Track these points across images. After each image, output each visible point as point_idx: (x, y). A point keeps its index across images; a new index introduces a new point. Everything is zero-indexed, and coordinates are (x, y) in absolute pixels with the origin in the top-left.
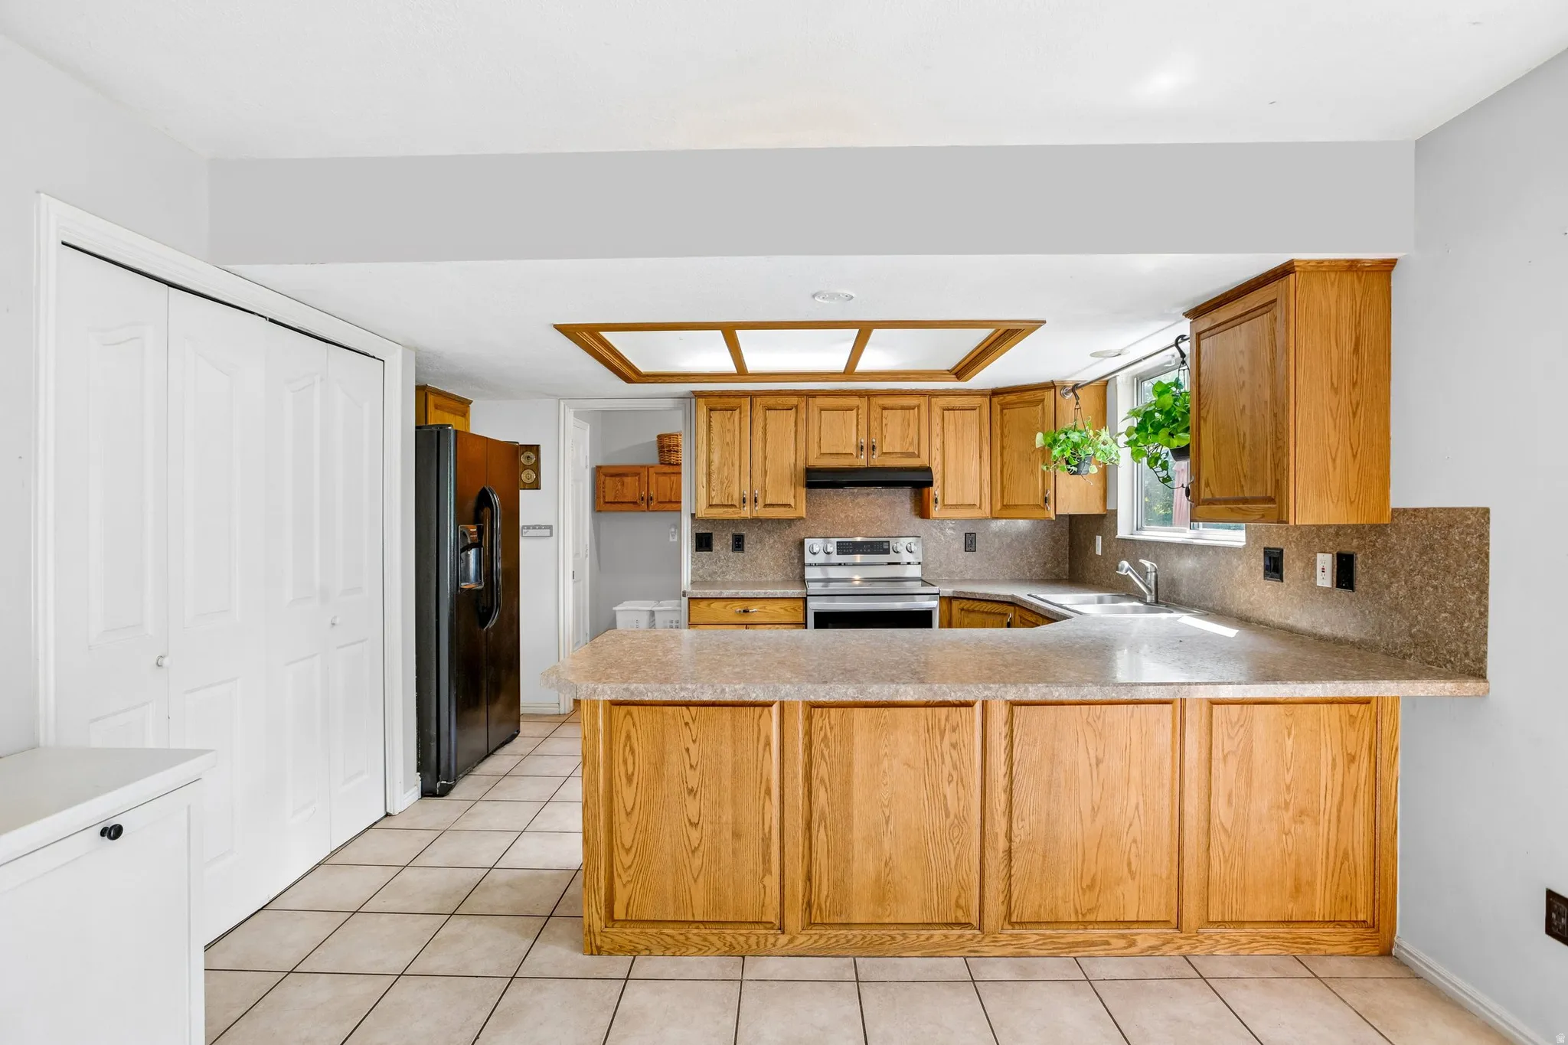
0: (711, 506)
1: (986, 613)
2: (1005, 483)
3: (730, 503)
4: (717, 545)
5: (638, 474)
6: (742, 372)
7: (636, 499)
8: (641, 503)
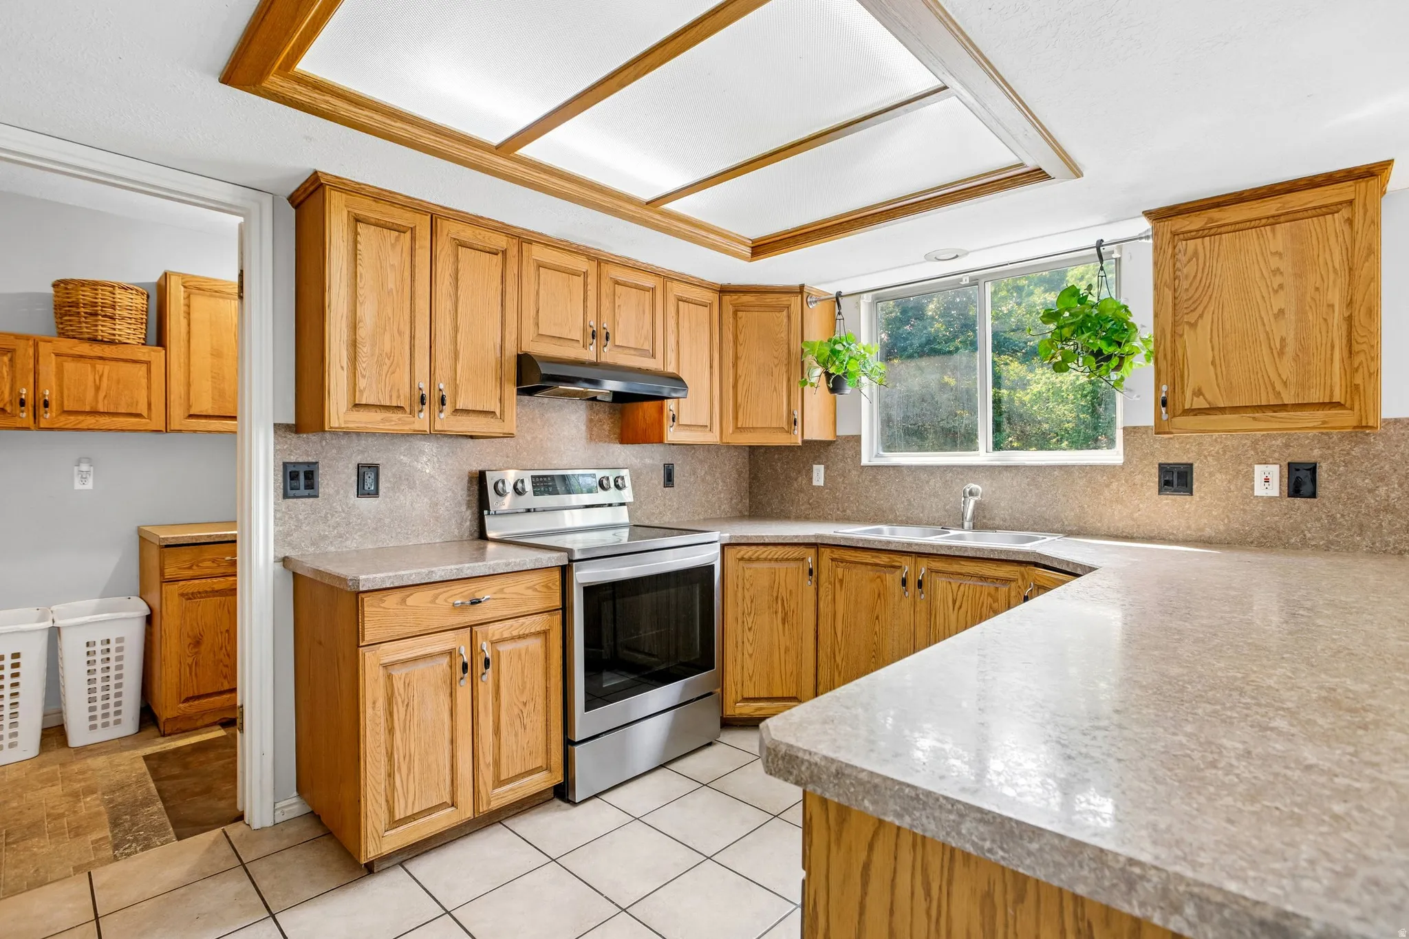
0: (357, 406)
1: (776, 560)
2: (739, 400)
3: (394, 404)
4: (325, 482)
7: (5, 405)
8: (18, 412)
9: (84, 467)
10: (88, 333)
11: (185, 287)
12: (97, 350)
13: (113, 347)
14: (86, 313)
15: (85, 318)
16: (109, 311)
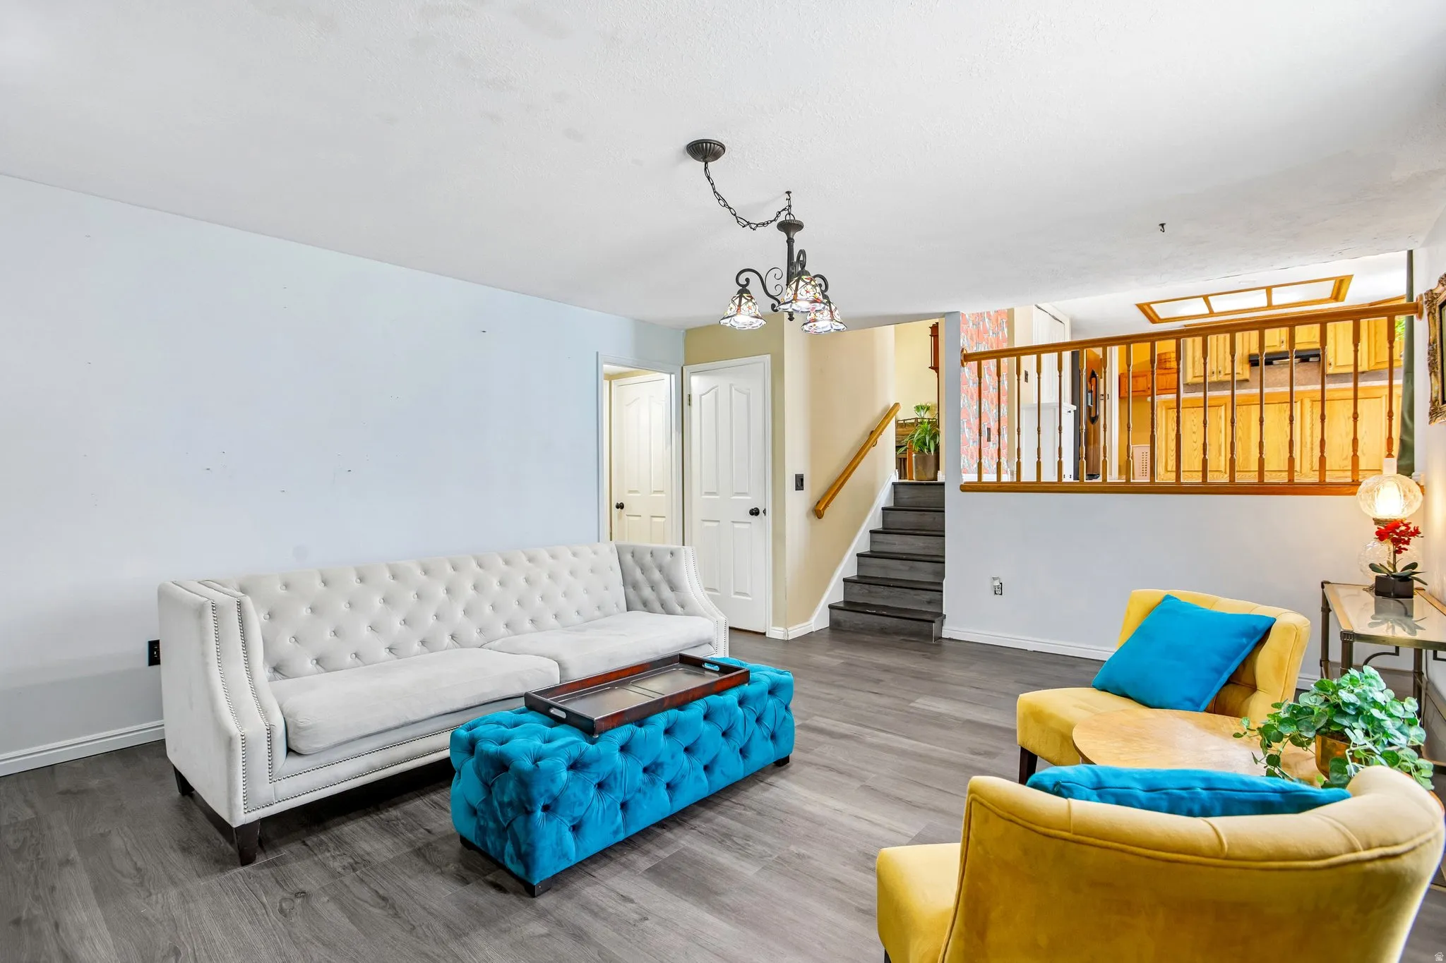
5: (1145, 375)
6: (1211, 313)
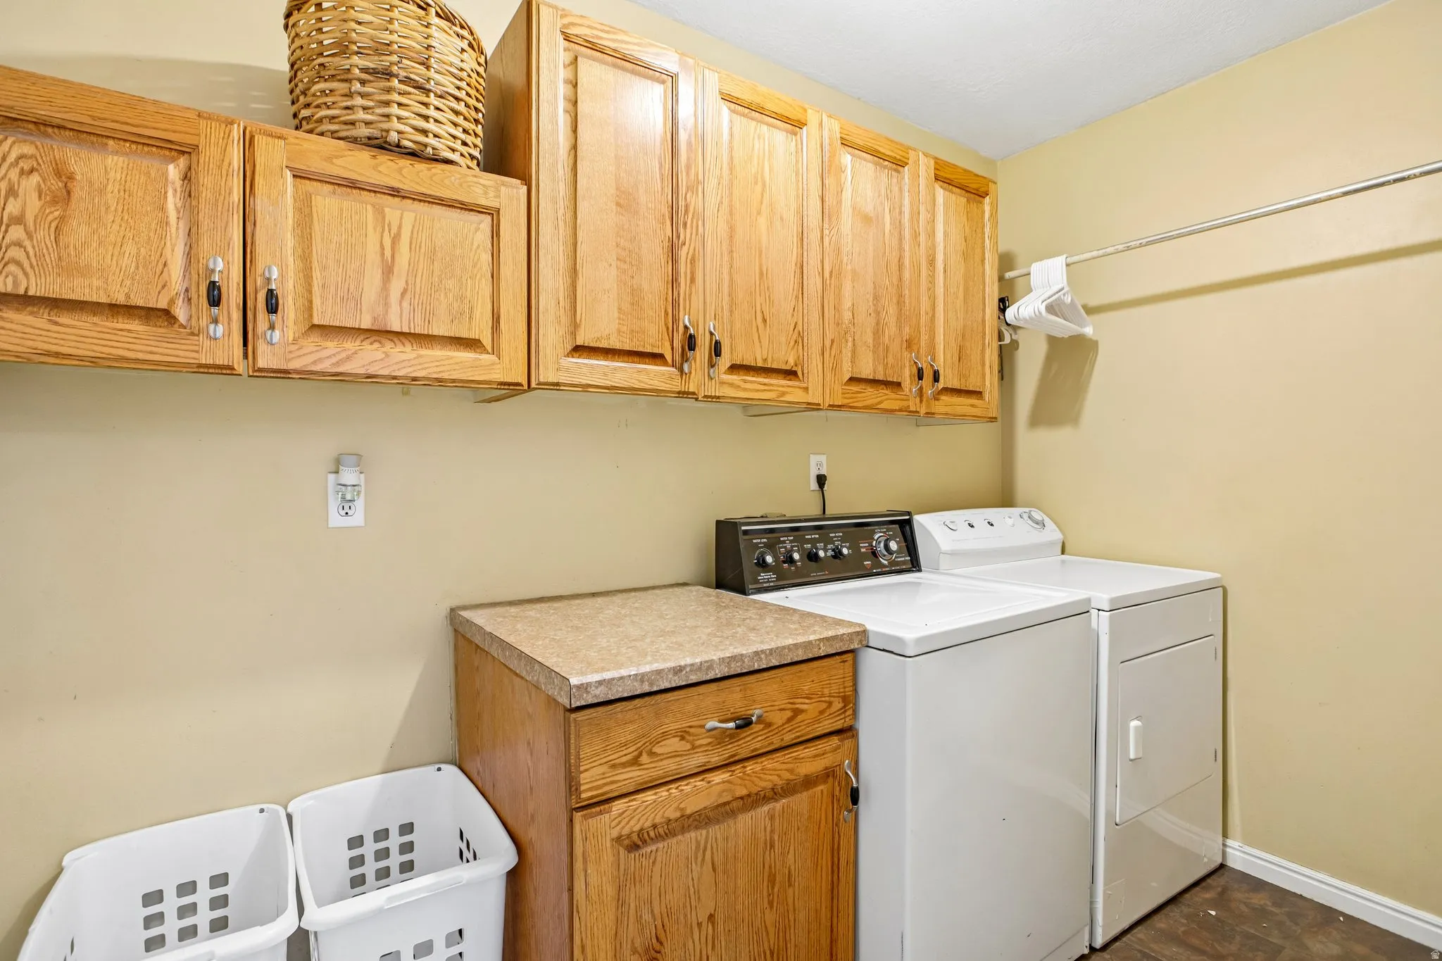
7: (172, 302)
8: (204, 322)
9: (349, 476)
10: (367, 123)
11: (567, 38)
12: (389, 170)
13: (421, 167)
14: (364, 70)
15: (363, 82)
16: (418, 72)
